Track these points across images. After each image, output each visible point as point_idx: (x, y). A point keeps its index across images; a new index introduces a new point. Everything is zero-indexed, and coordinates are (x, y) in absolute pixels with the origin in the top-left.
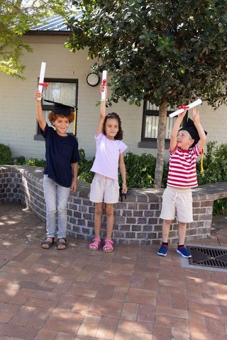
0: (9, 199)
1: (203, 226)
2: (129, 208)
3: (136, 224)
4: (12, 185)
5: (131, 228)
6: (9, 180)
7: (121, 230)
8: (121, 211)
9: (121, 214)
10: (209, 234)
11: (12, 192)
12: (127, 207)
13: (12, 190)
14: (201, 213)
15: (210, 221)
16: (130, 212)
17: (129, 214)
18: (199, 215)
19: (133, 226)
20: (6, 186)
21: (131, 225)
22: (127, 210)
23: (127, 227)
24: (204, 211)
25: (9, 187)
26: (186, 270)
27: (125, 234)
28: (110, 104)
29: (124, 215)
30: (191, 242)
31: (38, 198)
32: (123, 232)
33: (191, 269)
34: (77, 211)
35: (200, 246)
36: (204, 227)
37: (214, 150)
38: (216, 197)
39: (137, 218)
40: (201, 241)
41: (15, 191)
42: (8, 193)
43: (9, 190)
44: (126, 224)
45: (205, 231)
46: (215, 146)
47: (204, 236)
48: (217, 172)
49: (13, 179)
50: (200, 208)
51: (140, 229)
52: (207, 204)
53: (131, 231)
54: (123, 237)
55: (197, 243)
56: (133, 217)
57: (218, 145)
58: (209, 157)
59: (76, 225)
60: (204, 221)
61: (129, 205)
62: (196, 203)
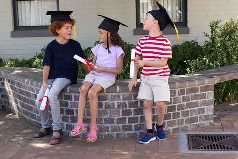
1: (204, 112)
2: (124, 99)
3: (132, 116)
5: (127, 120)
7: (117, 123)
8: (116, 103)
9: (116, 107)
10: (212, 121)
12: (122, 98)
14: (201, 98)
15: (212, 107)
16: (125, 103)
17: (124, 105)
18: (199, 101)
19: (129, 118)
21: (127, 117)
22: (122, 101)
23: (124, 120)
24: (204, 97)
26: (185, 155)
27: (121, 128)
29: (119, 107)
30: (193, 130)
31: (25, 100)
32: (119, 125)
33: (190, 154)
34: (69, 107)
35: (202, 133)
36: (205, 114)
37: (218, 30)
38: (216, 80)
39: (133, 109)
40: (203, 128)
44: (121, 116)
45: (207, 118)
46: (219, 26)
47: (206, 123)
48: (222, 55)
50: (199, 93)
51: (136, 121)
52: (207, 88)
53: (127, 123)
54: (120, 130)
55: (199, 130)
56: (128, 108)
57: (222, 24)
58: (213, 39)
59: (69, 123)
60: (205, 107)
61: (123, 96)
62: (194, 89)
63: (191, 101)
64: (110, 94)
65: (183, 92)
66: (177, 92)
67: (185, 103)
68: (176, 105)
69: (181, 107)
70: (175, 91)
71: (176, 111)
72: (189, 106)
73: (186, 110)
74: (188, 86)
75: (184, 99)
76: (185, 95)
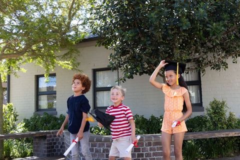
0: (57, 153)
2: (107, 147)
4: (59, 143)
6: (57, 140)
8: (102, 149)
9: (102, 152)
11: (59, 148)
12: (105, 146)
13: (60, 146)
20: (55, 143)
25: (57, 144)
28: (125, 80)
29: (104, 152)
41: (61, 147)
42: (56, 149)
43: (57, 147)
49: (60, 138)
62: (159, 142)
63: (156, 151)
64: (98, 143)
65: (149, 144)
66: (145, 144)
67: (152, 152)
68: (144, 153)
69: (148, 155)
70: (143, 143)
71: (144, 157)
72: (155, 154)
73: (152, 157)
74: (153, 140)
75: (151, 149)
76: (152, 146)
